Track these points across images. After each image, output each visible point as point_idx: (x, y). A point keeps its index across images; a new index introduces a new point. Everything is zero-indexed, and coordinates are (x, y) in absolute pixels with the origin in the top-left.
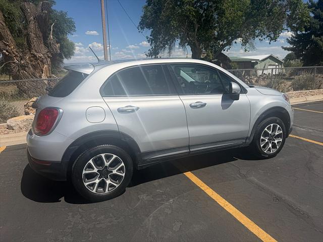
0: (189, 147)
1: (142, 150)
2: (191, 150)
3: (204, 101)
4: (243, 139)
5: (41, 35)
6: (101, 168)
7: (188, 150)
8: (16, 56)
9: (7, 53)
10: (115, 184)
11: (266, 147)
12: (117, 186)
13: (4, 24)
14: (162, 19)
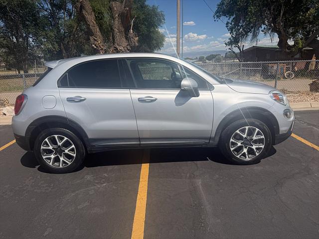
0: (139, 139)
1: (90, 137)
2: (141, 143)
3: (155, 96)
4: (206, 138)
5: (123, 30)
6: (55, 146)
7: (139, 143)
8: (102, 49)
9: (95, 47)
10: (68, 162)
11: (240, 152)
12: (70, 164)
13: (95, 22)
14: (239, 5)
